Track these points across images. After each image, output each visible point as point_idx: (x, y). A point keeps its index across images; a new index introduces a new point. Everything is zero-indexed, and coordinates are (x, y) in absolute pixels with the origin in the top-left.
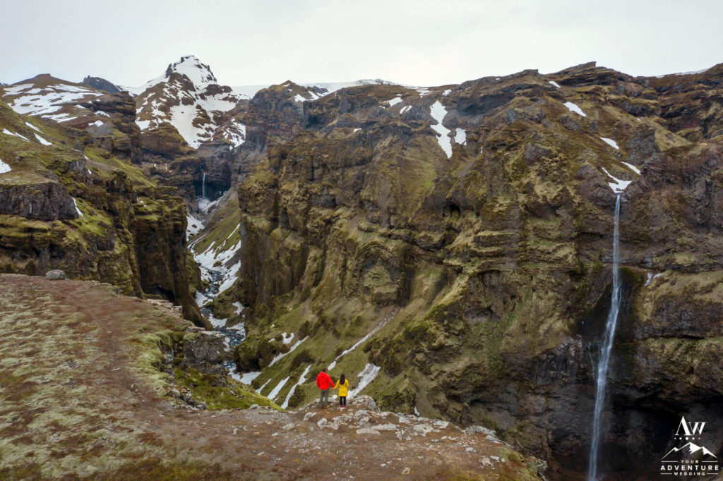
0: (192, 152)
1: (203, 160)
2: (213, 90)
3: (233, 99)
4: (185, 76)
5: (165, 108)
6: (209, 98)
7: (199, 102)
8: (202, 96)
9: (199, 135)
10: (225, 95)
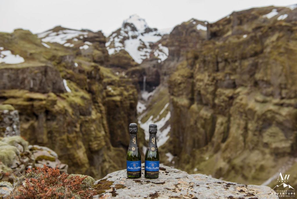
0: (137, 65)
1: (143, 70)
2: (148, 30)
3: (159, 35)
4: (132, 24)
5: (122, 42)
6: (146, 35)
7: (140, 37)
8: (142, 34)
9: (141, 55)
10: (154, 33)
